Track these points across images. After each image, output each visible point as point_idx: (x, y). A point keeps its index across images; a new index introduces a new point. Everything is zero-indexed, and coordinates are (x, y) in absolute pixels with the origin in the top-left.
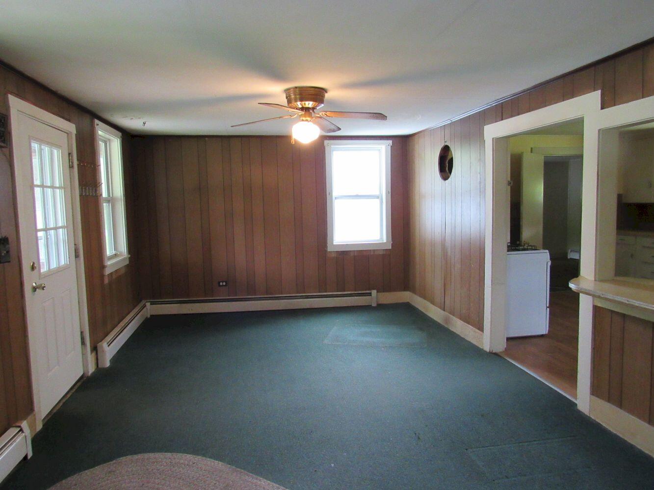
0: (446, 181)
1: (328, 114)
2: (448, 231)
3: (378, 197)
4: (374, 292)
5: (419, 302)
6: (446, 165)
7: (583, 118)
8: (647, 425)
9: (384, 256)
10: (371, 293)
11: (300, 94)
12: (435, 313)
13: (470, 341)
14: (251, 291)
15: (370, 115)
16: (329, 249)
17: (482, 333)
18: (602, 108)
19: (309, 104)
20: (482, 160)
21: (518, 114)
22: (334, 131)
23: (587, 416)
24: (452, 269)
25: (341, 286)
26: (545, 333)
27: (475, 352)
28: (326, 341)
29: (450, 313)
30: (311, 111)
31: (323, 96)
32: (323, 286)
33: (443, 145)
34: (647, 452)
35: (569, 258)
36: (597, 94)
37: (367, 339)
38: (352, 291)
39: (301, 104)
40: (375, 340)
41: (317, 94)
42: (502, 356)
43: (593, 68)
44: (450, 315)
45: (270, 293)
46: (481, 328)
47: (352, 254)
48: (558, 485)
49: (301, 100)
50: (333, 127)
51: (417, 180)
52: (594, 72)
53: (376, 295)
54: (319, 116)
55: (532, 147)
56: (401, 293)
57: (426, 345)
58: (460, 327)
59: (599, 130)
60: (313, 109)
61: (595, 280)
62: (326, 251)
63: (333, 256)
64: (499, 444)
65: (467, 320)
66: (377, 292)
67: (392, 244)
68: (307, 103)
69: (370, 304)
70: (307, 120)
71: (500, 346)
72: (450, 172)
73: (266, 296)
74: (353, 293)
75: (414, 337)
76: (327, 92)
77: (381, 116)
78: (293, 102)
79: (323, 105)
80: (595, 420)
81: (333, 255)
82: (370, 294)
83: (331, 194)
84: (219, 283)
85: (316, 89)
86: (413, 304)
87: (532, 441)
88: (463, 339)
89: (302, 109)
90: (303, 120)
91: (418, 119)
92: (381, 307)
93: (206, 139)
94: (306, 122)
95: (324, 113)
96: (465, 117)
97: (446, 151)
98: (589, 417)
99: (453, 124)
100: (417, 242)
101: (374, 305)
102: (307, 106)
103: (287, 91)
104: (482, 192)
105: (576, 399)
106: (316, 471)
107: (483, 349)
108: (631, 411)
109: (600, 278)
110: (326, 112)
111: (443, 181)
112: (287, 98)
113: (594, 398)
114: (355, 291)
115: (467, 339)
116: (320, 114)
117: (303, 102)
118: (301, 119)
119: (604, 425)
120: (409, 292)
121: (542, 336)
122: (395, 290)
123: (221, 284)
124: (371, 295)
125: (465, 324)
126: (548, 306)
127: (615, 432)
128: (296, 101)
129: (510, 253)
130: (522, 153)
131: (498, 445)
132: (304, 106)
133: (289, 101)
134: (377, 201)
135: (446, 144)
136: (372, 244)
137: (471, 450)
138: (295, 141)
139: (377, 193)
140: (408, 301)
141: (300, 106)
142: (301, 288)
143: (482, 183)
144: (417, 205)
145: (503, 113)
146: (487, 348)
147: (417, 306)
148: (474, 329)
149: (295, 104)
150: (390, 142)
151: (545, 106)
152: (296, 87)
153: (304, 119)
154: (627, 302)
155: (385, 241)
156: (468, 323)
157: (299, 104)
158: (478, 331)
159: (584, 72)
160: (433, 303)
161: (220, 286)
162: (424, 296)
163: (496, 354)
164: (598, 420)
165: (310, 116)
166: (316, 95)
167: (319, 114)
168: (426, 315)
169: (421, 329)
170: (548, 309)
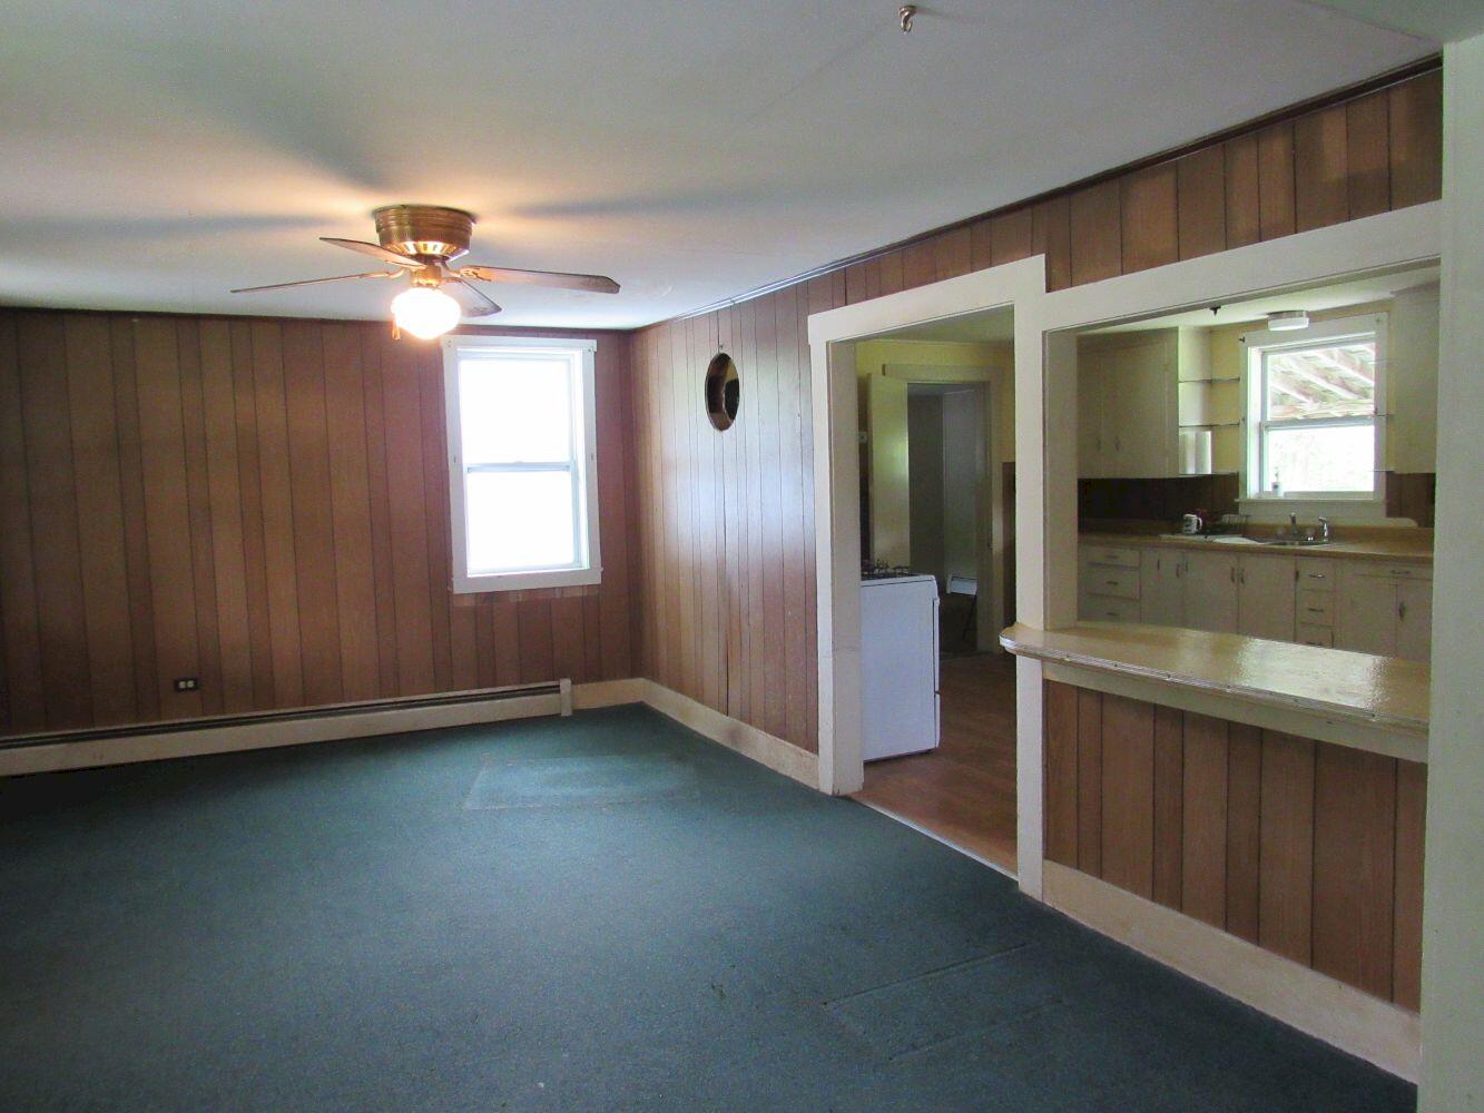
0: (726, 432)
1: (481, 273)
2: (732, 539)
3: (567, 468)
4: (565, 684)
5: (667, 701)
6: (722, 397)
7: (1013, 306)
8: (1149, 903)
9: (584, 600)
10: (559, 686)
11: (414, 223)
12: (706, 722)
13: (788, 774)
14: (263, 697)
15: (582, 280)
16: (458, 588)
17: (812, 755)
18: (1049, 290)
19: (435, 247)
20: (804, 388)
21: (881, 294)
22: (484, 313)
23: (1038, 902)
24: (745, 626)
25: (486, 675)
26: (932, 746)
27: (801, 797)
28: (468, 805)
29: (741, 720)
30: (438, 264)
31: (468, 231)
32: (444, 678)
33: (714, 353)
34: (1150, 955)
35: (948, 592)
36: (1038, 262)
37: (568, 790)
38: (515, 684)
39: (416, 247)
40: (586, 792)
41: (454, 226)
42: (858, 799)
43: (1029, 210)
44: (742, 724)
45: (312, 701)
46: (813, 746)
47: (512, 600)
48: (1010, 1045)
49: (416, 238)
50: (483, 304)
51: (655, 427)
52: (1030, 218)
53: (569, 690)
54: (459, 276)
55: (886, 363)
56: (624, 681)
57: (698, 793)
58: (765, 748)
59: (1044, 333)
60: (444, 259)
61: (1046, 629)
62: (449, 594)
63: (466, 605)
64: (887, 982)
65: (781, 732)
66: (573, 683)
67: (602, 573)
68: (430, 244)
69: (558, 712)
70: (429, 285)
71: (854, 781)
72: (732, 412)
73: (302, 709)
74: (516, 688)
75: (667, 777)
76: (474, 221)
77: (608, 285)
78: (395, 238)
79: (466, 252)
80: (1054, 909)
81: (467, 603)
82: (556, 689)
83: (458, 459)
84: (176, 683)
85: (453, 215)
86: (655, 706)
87: (948, 967)
88: (774, 773)
89: (419, 257)
90: (419, 285)
91: (665, 293)
92: (584, 718)
93: (135, 320)
94: (429, 290)
95: (471, 270)
96: (764, 295)
97: (721, 363)
98: (1043, 904)
99: (736, 309)
100: (659, 566)
101: (566, 712)
102: (430, 251)
103: (380, 214)
104: (806, 454)
105: (1016, 873)
106: (504, 1105)
107: (817, 791)
108: (1120, 882)
109: (1054, 625)
110: (477, 267)
111: (717, 432)
112: (378, 231)
113: (1048, 863)
114: (521, 683)
115: (784, 773)
116: (462, 271)
117: (421, 244)
118: (416, 281)
119: (1072, 915)
120: (642, 680)
121: (928, 753)
122: (614, 676)
123: (182, 685)
124: (559, 691)
125: (778, 740)
126: (937, 689)
127: (1092, 927)
128: (402, 238)
129: (867, 582)
130: (869, 375)
131: (886, 986)
132: (423, 251)
133: (386, 239)
134: (566, 477)
135: (722, 352)
136: (555, 574)
137: (834, 1004)
138: (402, 332)
139: (565, 458)
140: (639, 700)
141: (413, 251)
142: (391, 685)
143: (806, 434)
144: (657, 486)
145: (848, 293)
146: (826, 786)
147: (663, 710)
148: (798, 748)
149: (402, 244)
150: (592, 344)
151: (936, 280)
152: (404, 207)
153: (422, 281)
154: (1113, 668)
155: (586, 565)
156: (783, 736)
157: (410, 247)
158: (807, 752)
159: (1010, 217)
160: (699, 697)
161: (178, 689)
162: (680, 688)
163: (847, 798)
164: (1060, 909)
165: (437, 274)
166: (452, 227)
167: (458, 273)
168: (686, 728)
169: (680, 758)
170: (938, 696)
